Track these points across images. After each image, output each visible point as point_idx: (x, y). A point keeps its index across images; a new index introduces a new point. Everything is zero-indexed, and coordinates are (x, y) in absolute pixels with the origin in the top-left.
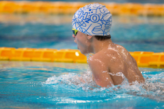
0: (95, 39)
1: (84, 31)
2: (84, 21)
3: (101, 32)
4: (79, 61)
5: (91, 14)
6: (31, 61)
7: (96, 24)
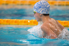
0: (43, 15)
1: (38, 12)
2: (38, 8)
3: (46, 12)
4: (30, 24)
5: (41, 5)
6: (9, 24)
7: (43, 9)
